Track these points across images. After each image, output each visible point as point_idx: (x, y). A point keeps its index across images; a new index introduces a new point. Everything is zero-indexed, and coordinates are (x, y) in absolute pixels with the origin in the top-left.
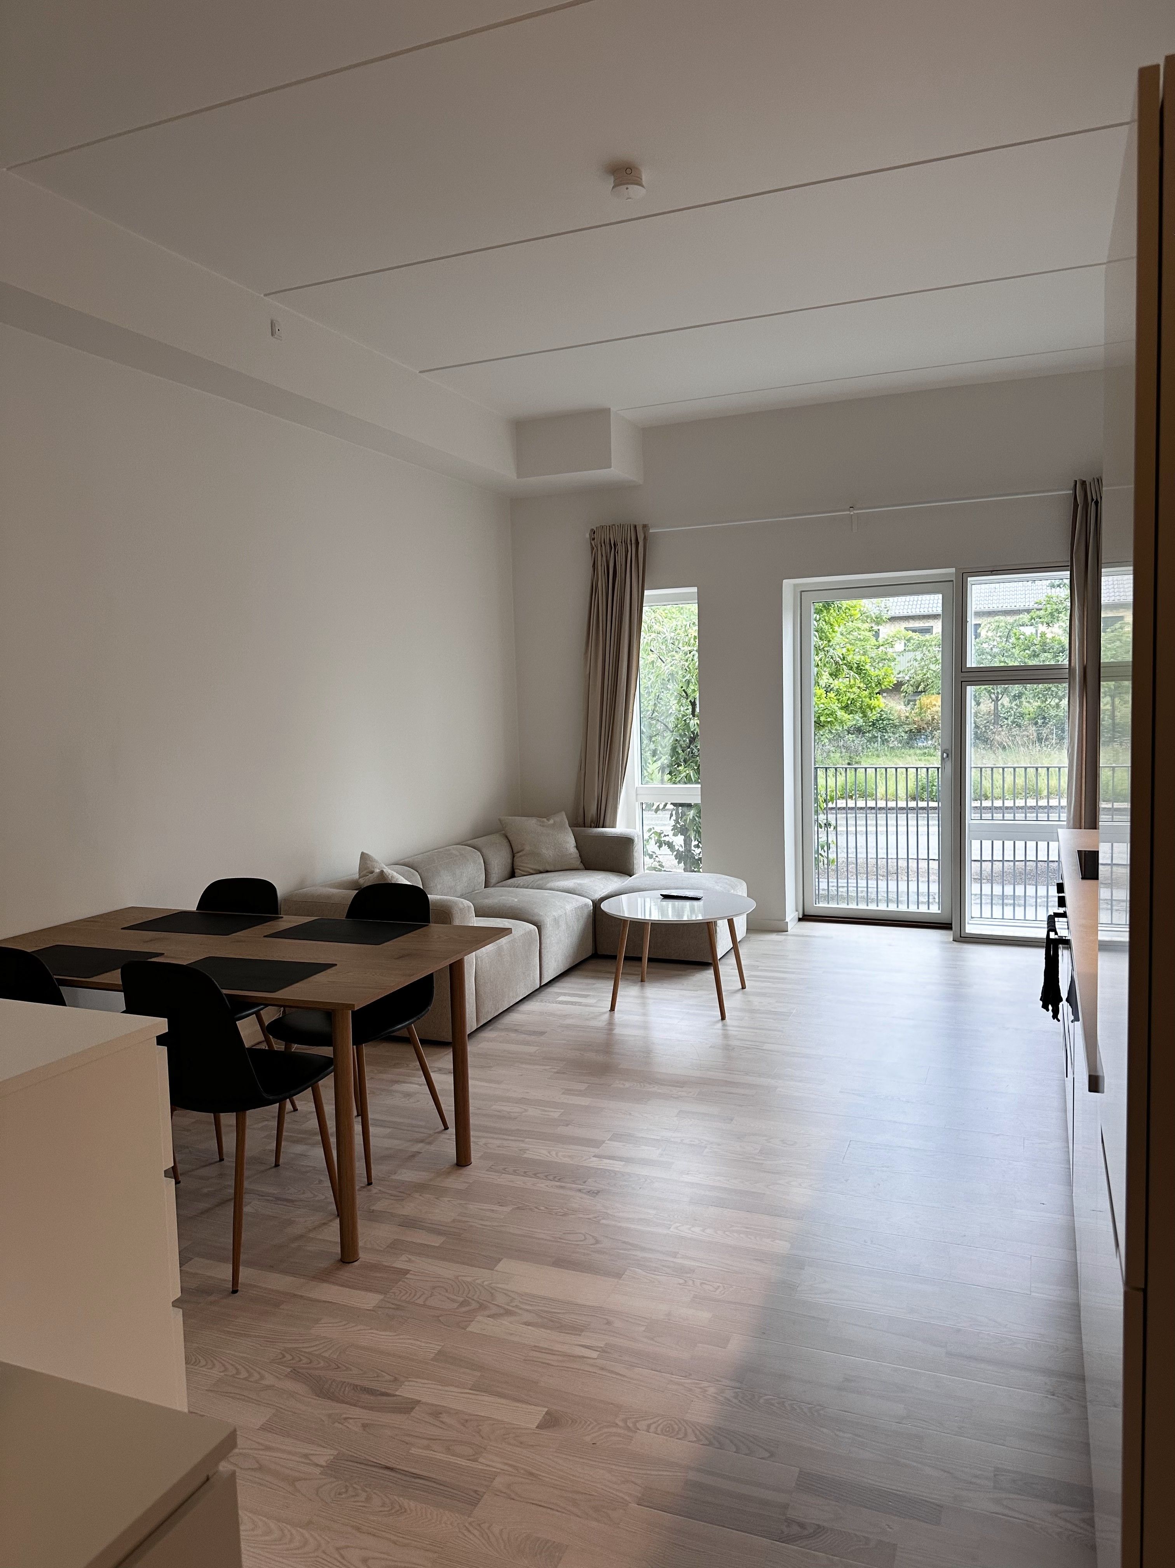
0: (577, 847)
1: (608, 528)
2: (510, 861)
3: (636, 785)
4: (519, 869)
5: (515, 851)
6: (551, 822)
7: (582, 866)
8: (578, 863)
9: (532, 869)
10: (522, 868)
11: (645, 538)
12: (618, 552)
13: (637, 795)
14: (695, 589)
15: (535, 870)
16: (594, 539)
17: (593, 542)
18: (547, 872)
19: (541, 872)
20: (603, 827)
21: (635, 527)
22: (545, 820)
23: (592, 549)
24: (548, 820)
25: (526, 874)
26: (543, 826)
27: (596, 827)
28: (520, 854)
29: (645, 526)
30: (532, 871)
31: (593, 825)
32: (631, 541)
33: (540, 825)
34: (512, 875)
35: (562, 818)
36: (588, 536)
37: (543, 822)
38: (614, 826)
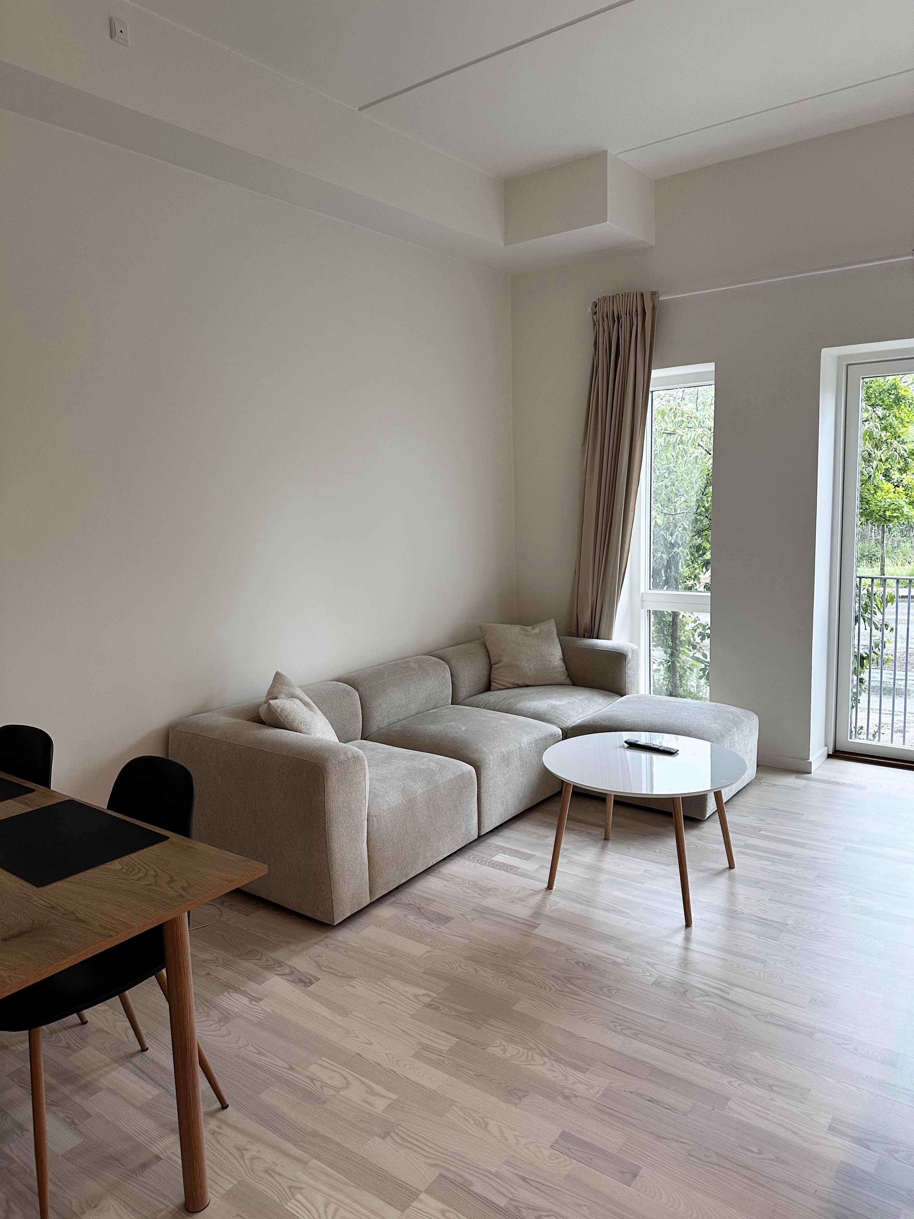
0: (564, 659)
1: (611, 298)
2: (486, 672)
3: (642, 590)
4: (496, 683)
5: (492, 662)
6: (537, 630)
7: (568, 681)
8: (562, 676)
9: (510, 683)
10: (497, 681)
11: (654, 308)
12: (621, 326)
13: (643, 601)
14: (710, 367)
15: (513, 684)
16: (595, 313)
17: (594, 316)
18: (527, 686)
19: (520, 686)
20: (597, 638)
21: (642, 295)
22: (530, 628)
23: (595, 325)
24: (533, 629)
25: (502, 687)
26: (527, 635)
27: (590, 638)
28: (498, 665)
29: (654, 294)
30: (509, 685)
31: (587, 635)
32: (637, 311)
33: (524, 634)
34: (488, 688)
35: (551, 627)
36: (589, 310)
37: (527, 631)
38: (609, 638)
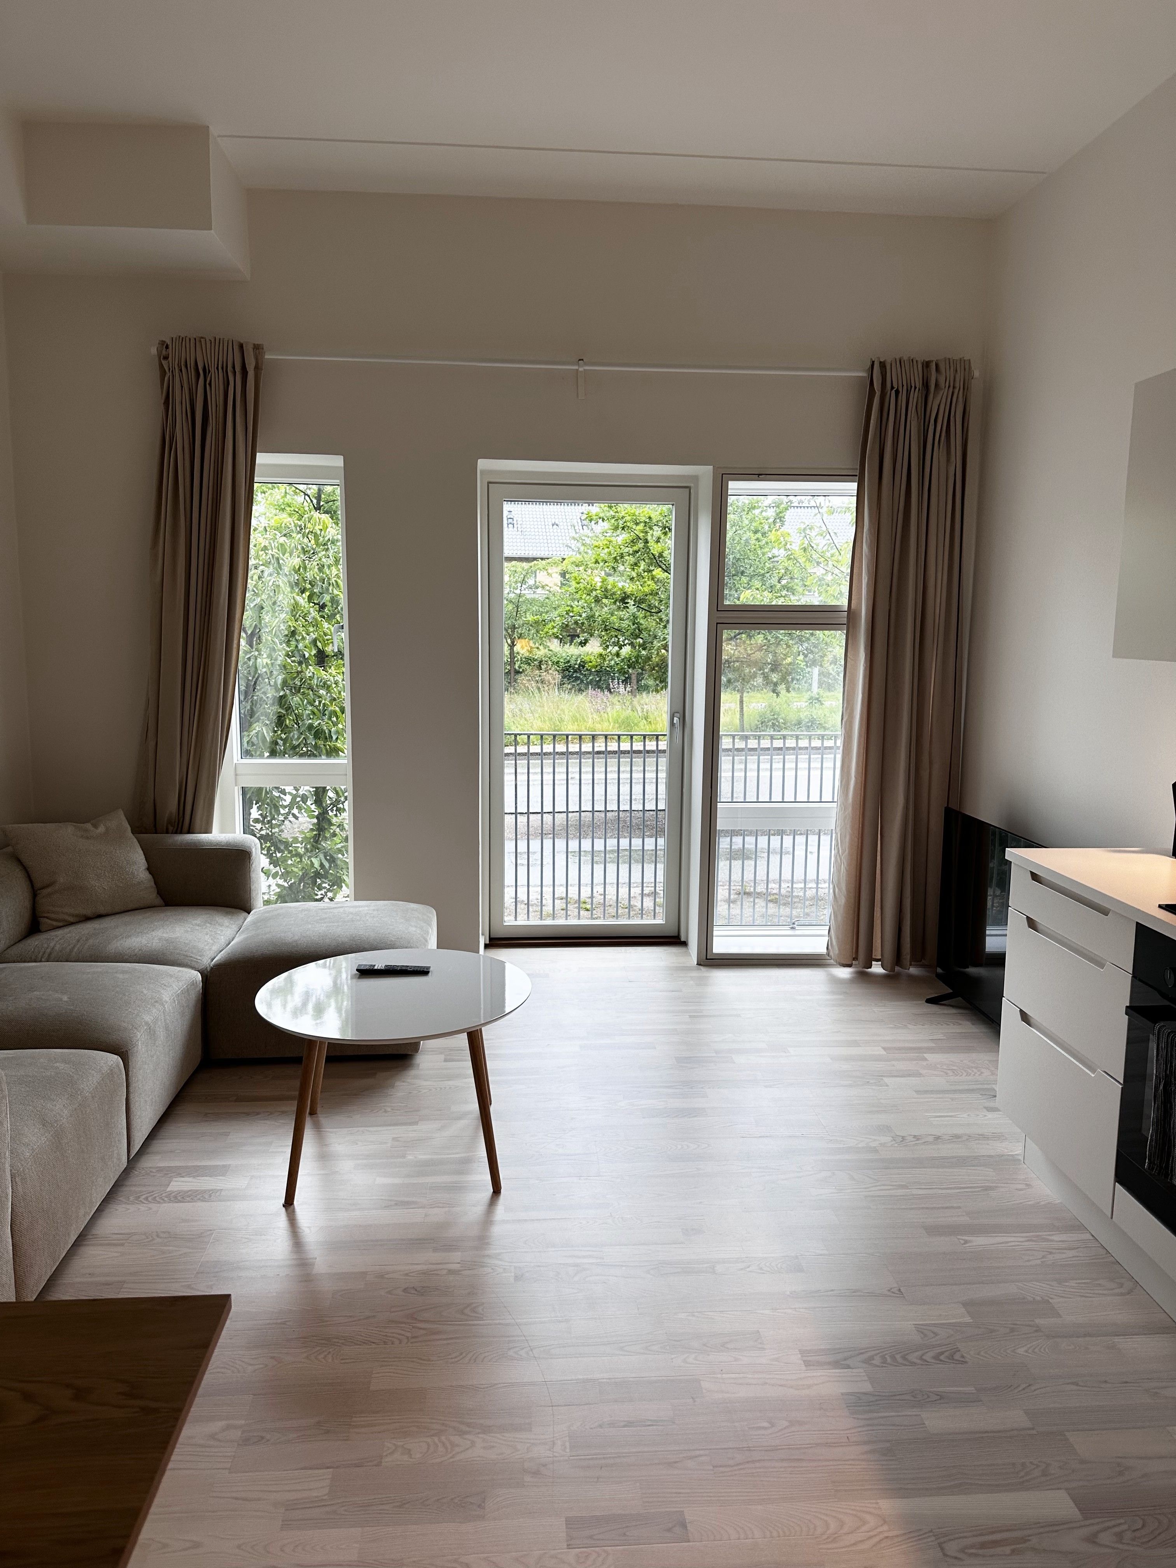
0: (150, 869)
1: (192, 341)
2: (27, 904)
3: (235, 761)
4: (47, 918)
5: (38, 885)
6: (101, 829)
7: (159, 901)
8: (152, 896)
9: (73, 915)
10: (53, 916)
11: (257, 368)
12: (210, 384)
13: (236, 775)
14: (337, 461)
15: (77, 916)
16: (166, 358)
17: (164, 363)
18: (100, 916)
19: (87, 919)
20: (189, 832)
21: (241, 346)
22: (88, 826)
23: (163, 373)
24: (95, 826)
25: (60, 924)
26: (87, 838)
27: (176, 833)
28: (49, 890)
29: (257, 348)
30: (71, 919)
31: (171, 828)
32: (234, 367)
33: (82, 836)
34: (34, 927)
35: (120, 821)
36: (154, 351)
37: (86, 830)
38: (208, 830)
